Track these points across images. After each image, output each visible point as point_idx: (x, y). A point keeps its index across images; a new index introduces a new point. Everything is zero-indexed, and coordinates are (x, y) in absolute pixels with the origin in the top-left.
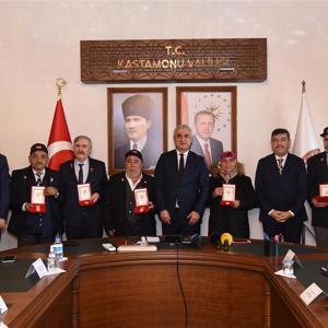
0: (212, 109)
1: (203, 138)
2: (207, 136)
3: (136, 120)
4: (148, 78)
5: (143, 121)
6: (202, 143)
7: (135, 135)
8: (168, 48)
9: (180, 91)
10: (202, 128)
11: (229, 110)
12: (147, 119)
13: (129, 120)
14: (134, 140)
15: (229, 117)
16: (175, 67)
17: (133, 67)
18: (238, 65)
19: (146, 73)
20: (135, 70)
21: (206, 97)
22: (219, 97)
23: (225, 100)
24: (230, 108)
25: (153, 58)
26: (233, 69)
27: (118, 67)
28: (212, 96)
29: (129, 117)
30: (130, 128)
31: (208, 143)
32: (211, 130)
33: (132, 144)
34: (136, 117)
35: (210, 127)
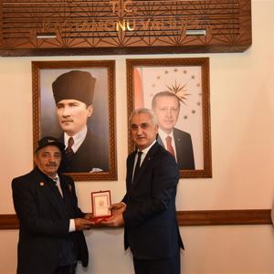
0: (176, 90)
1: (164, 129)
2: (169, 126)
4: (86, 45)
6: (163, 136)
7: (70, 127)
8: (114, 3)
9: (131, 65)
11: (199, 90)
14: (71, 133)
15: (200, 99)
16: (124, 28)
17: (64, 30)
18: (212, 27)
19: (82, 40)
20: (67, 35)
21: (167, 72)
22: (185, 72)
23: (193, 77)
24: (200, 87)
25: (93, 17)
26: (204, 32)
27: (43, 31)
28: (176, 71)
29: (63, 102)
30: (64, 117)
31: (171, 135)
32: (174, 118)
33: (67, 138)
34: (72, 101)
35: (174, 114)
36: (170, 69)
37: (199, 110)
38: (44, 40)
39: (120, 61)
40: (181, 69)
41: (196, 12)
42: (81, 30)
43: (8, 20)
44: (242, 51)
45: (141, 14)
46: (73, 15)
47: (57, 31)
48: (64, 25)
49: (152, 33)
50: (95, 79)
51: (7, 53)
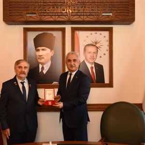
0: (96, 43)
3: (43, 50)
4: (51, 19)
5: (48, 50)
6: (89, 66)
9: (74, 30)
10: (89, 56)
12: (51, 50)
13: (38, 50)
14: (43, 64)
15: (108, 48)
16: (71, 12)
17: (40, 11)
18: (115, 11)
19: (50, 17)
20: (42, 14)
21: (91, 34)
22: (101, 34)
23: (105, 37)
24: (108, 42)
25: (55, 5)
26: (111, 14)
27: (30, 12)
28: (96, 33)
29: (39, 48)
30: (39, 56)
31: (93, 66)
32: (95, 57)
33: (41, 66)
34: (43, 48)
35: (95, 55)
36: (93, 32)
37: (107, 53)
38: (30, 17)
39: (68, 28)
40: (99, 33)
41: (108, 4)
42: (49, 12)
43: (12, 6)
44: (129, 24)
45: (80, 4)
46: (45, 4)
47: (37, 12)
48: (40, 9)
49: (85, 14)
50: (55, 37)
51: (11, 23)
